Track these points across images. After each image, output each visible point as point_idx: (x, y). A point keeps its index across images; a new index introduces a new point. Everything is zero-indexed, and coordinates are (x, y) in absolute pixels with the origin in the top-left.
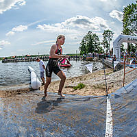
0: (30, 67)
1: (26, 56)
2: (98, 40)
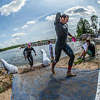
0: (42, 49)
1: (39, 42)
2: (88, 23)
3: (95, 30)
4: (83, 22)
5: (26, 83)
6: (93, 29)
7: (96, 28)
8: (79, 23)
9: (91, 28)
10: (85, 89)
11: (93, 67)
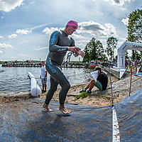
1: (27, 61)
2: (102, 47)
3: (110, 57)
4: (94, 44)
5: (7, 117)
6: (107, 56)
7: (111, 54)
8: (89, 44)
9: (104, 53)
10: (95, 130)
11: (104, 103)
